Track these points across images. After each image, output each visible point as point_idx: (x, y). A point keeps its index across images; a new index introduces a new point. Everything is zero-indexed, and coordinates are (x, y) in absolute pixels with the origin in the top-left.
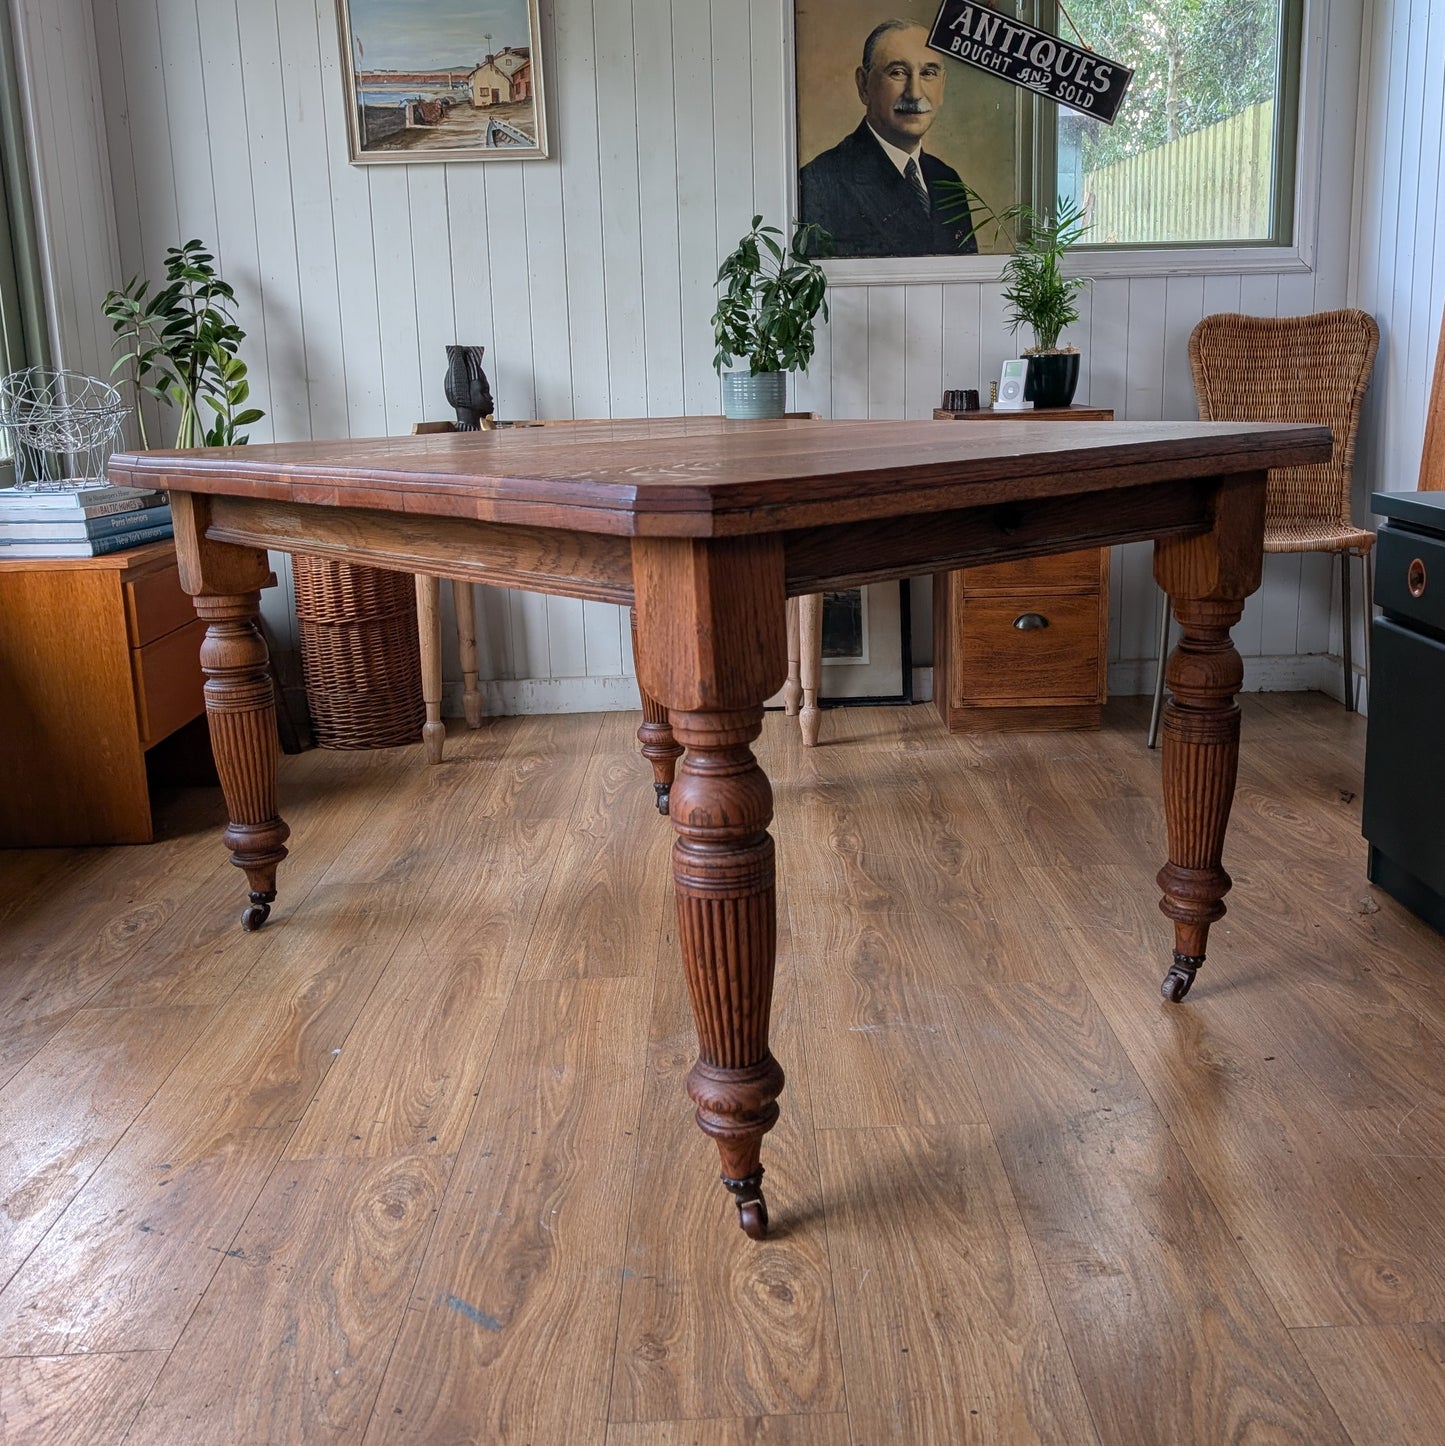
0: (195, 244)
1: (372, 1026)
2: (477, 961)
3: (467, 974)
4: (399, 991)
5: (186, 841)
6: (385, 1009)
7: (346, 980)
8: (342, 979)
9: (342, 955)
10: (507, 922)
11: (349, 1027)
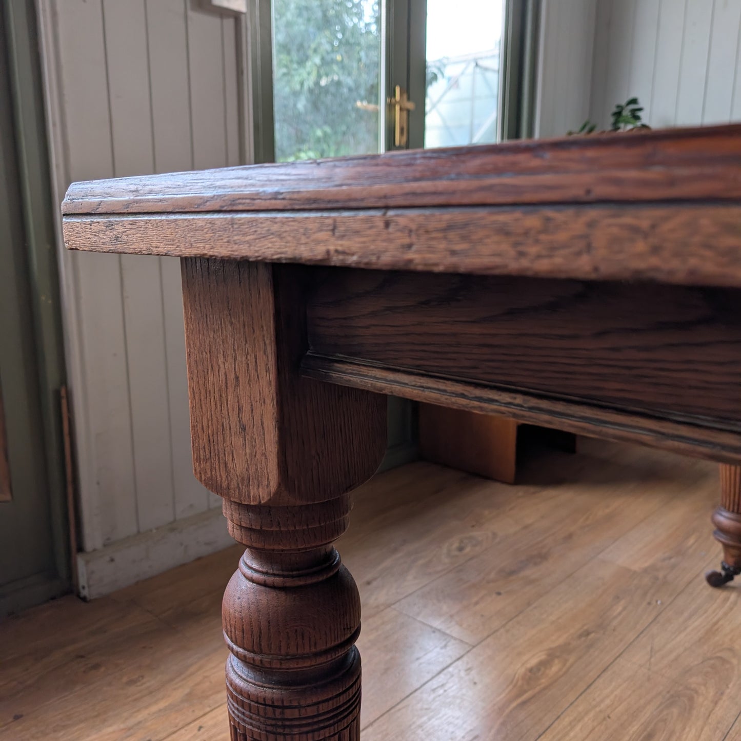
0: (634, 101)
1: (567, 734)
2: (691, 699)
3: (675, 711)
4: (608, 702)
5: (532, 489)
6: (586, 719)
7: (571, 666)
8: (568, 664)
9: (580, 636)
10: (735, 661)
11: (547, 724)
